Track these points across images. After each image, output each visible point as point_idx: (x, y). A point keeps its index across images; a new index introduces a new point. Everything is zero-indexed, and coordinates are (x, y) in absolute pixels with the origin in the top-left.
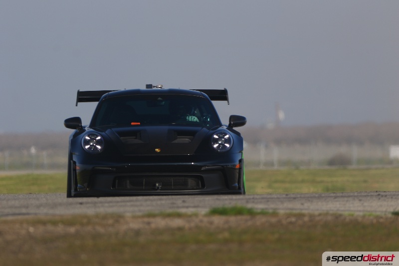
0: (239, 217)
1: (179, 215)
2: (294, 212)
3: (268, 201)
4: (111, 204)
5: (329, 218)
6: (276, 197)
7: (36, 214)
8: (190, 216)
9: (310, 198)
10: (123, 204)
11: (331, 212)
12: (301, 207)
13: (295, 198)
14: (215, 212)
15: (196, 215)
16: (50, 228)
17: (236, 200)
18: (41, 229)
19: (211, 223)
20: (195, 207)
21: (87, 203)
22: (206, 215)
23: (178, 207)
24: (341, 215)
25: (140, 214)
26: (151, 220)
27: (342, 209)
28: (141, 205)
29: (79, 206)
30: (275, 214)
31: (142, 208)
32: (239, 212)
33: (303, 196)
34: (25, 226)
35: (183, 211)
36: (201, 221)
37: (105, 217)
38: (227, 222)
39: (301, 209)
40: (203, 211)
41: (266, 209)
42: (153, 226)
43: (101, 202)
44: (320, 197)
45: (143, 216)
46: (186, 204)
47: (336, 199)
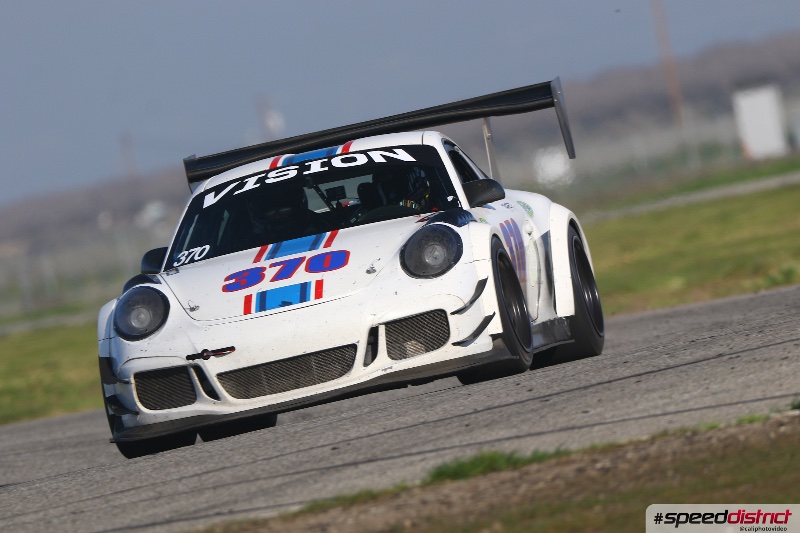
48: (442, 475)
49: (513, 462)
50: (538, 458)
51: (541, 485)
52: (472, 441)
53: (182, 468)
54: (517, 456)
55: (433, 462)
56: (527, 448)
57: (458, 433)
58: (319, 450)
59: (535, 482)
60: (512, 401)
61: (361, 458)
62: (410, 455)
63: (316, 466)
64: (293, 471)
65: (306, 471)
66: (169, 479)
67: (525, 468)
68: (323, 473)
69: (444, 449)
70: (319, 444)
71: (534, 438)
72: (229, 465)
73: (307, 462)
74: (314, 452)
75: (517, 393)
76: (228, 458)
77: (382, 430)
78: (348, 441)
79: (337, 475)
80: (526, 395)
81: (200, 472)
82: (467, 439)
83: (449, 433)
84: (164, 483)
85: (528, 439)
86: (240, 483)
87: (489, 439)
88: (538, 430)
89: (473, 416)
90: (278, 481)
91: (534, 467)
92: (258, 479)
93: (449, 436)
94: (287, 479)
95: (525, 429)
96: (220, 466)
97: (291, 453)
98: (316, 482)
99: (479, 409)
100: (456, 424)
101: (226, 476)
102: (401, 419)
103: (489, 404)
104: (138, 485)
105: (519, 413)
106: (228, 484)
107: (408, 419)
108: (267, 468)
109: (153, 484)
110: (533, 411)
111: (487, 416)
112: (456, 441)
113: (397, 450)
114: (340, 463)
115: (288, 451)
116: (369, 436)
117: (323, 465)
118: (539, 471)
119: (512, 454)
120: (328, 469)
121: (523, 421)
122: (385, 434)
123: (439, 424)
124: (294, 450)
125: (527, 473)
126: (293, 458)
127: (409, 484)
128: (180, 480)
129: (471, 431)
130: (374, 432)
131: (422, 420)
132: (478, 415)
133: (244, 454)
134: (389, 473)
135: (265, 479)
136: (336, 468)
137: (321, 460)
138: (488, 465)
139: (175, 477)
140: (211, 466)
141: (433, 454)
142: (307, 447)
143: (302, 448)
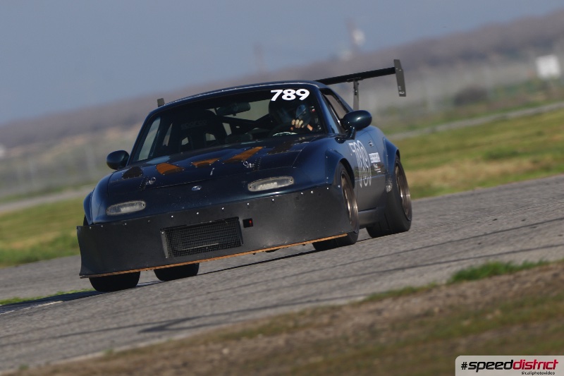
48: (461, 277)
49: (510, 269)
50: (527, 266)
51: (528, 285)
52: (483, 255)
53: (286, 270)
54: (513, 264)
55: (456, 268)
56: (519, 259)
57: (473, 249)
58: (379, 259)
59: (525, 283)
60: (510, 227)
61: (407, 265)
62: (440, 263)
63: (376, 270)
64: (360, 273)
65: (369, 273)
66: (276, 277)
67: (518, 273)
68: (381, 275)
69: (463, 259)
70: (379, 255)
71: (525, 253)
72: (317, 268)
73: (370, 267)
74: (375, 260)
75: (515, 222)
76: (317, 264)
77: (421, 247)
78: (398, 253)
79: (390, 276)
80: (521, 223)
81: (297, 273)
82: (480, 253)
83: (467, 248)
84: (273, 280)
85: (521, 253)
86: (324, 280)
87: (494, 253)
88: (528, 247)
89: (484, 237)
90: (350, 280)
91: (524, 273)
92: (336, 278)
93: (467, 251)
94: (356, 279)
95: (519, 246)
96: (312, 268)
97: (359, 261)
98: (376, 281)
99: (488, 233)
100: (472, 243)
101: (315, 276)
102: (435, 239)
103: (495, 229)
104: (256, 281)
105: (515, 236)
106: (317, 282)
107: (440, 239)
108: (343, 271)
109: (266, 281)
110: (525, 234)
111: (493, 237)
112: (472, 254)
113: (431, 260)
114: (391, 268)
115: (358, 259)
116: (413, 250)
117: (381, 269)
118: (527, 275)
119: (510, 262)
120: (385, 272)
121: (518, 241)
122: (424, 249)
123: (461, 242)
124: (362, 259)
125: (519, 276)
126: (361, 264)
127: (438, 283)
128: (284, 278)
129: (482, 247)
130: (416, 247)
131: (449, 240)
132: (487, 237)
133: (327, 261)
134: (426, 275)
135: (341, 278)
136: (390, 271)
137: (380, 266)
138: (492, 271)
139: (281, 276)
140: (305, 268)
141: (455, 263)
142: (371, 257)
143: (367, 257)
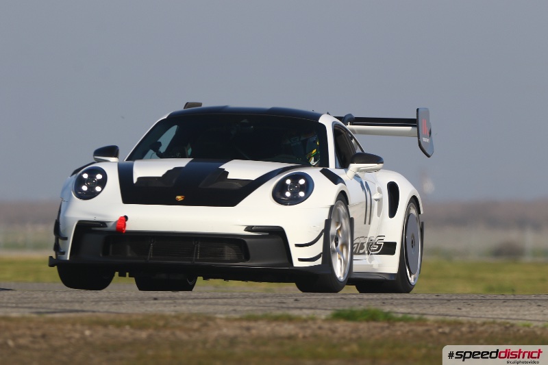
0: (373, 324)
1: (290, 319)
2: (448, 318)
3: (412, 303)
4: (196, 301)
5: (497, 329)
6: (423, 298)
7: (94, 312)
8: (305, 321)
9: (469, 301)
10: (213, 301)
11: (499, 321)
12: (458, 312)
13: (449, 300)
14: (339, 316)
15: (313, 319)
16: (113, 331)
17: (368, 300)
18: (101, 331)
19: (334, 331)
20: (311, 308)
21: (163, 298)
22: (326, 320)
23: (288, 308)
24: (512, 326)
25: (237, 316)
26: (252, 324)
27: (514, 317)
28: (238, 304)
29: (152, 302)
30: (421, 321)
31: (239, 308)
32: (372, 316)
33: (459, 298)
34: (78, 327)
35: (296, 313)
36: (320, 328)
37: (189, 318)
38: (355, 330)
39: (458, 316)
40: (323, 315)
41: (409, 313)
42: (254, 332)
43: (183, 298)
44: (483, 300)
45: (241, 319)
46: (299, 305)
47: (506, 304)
